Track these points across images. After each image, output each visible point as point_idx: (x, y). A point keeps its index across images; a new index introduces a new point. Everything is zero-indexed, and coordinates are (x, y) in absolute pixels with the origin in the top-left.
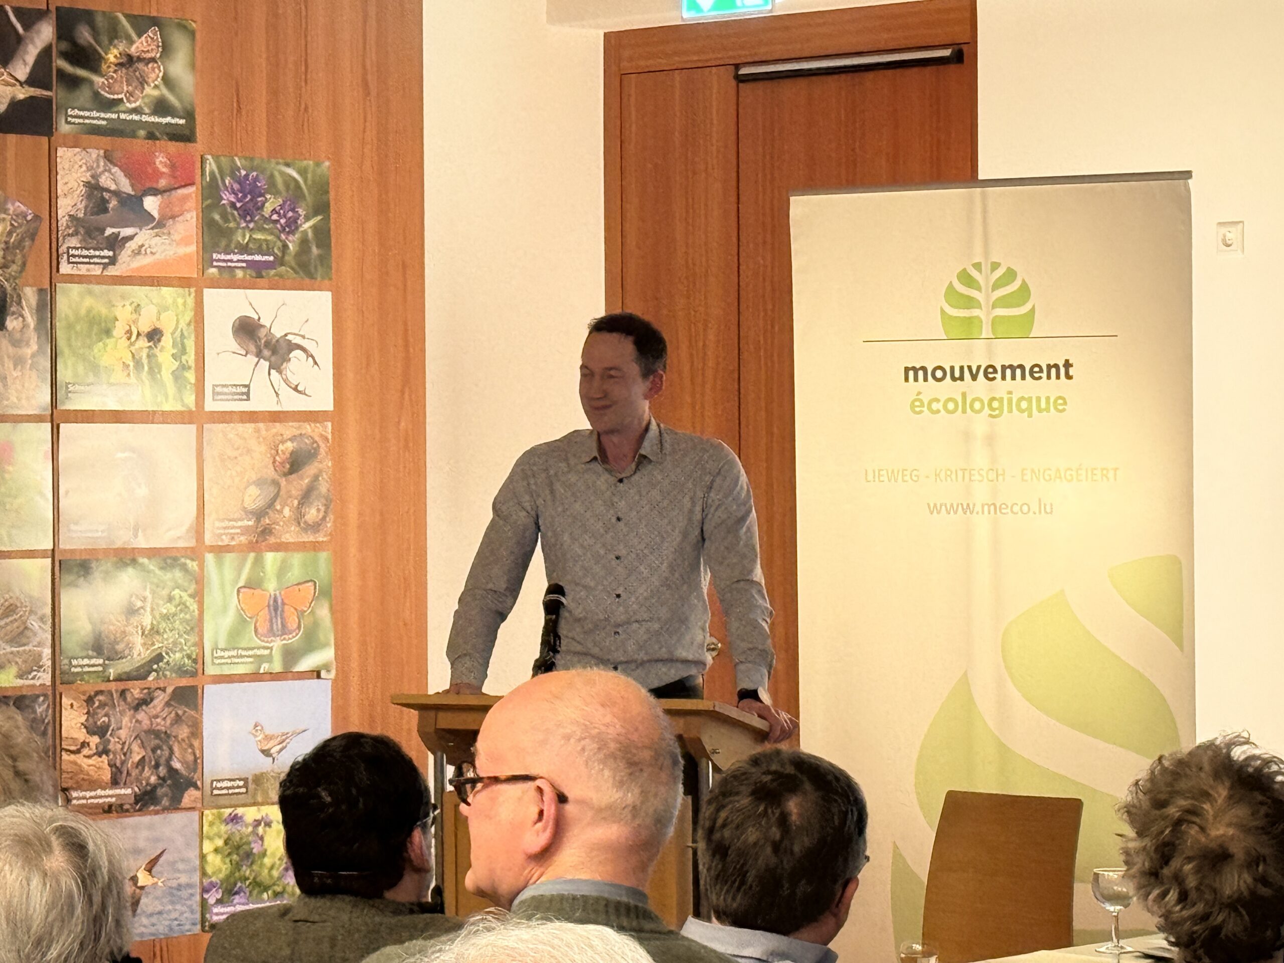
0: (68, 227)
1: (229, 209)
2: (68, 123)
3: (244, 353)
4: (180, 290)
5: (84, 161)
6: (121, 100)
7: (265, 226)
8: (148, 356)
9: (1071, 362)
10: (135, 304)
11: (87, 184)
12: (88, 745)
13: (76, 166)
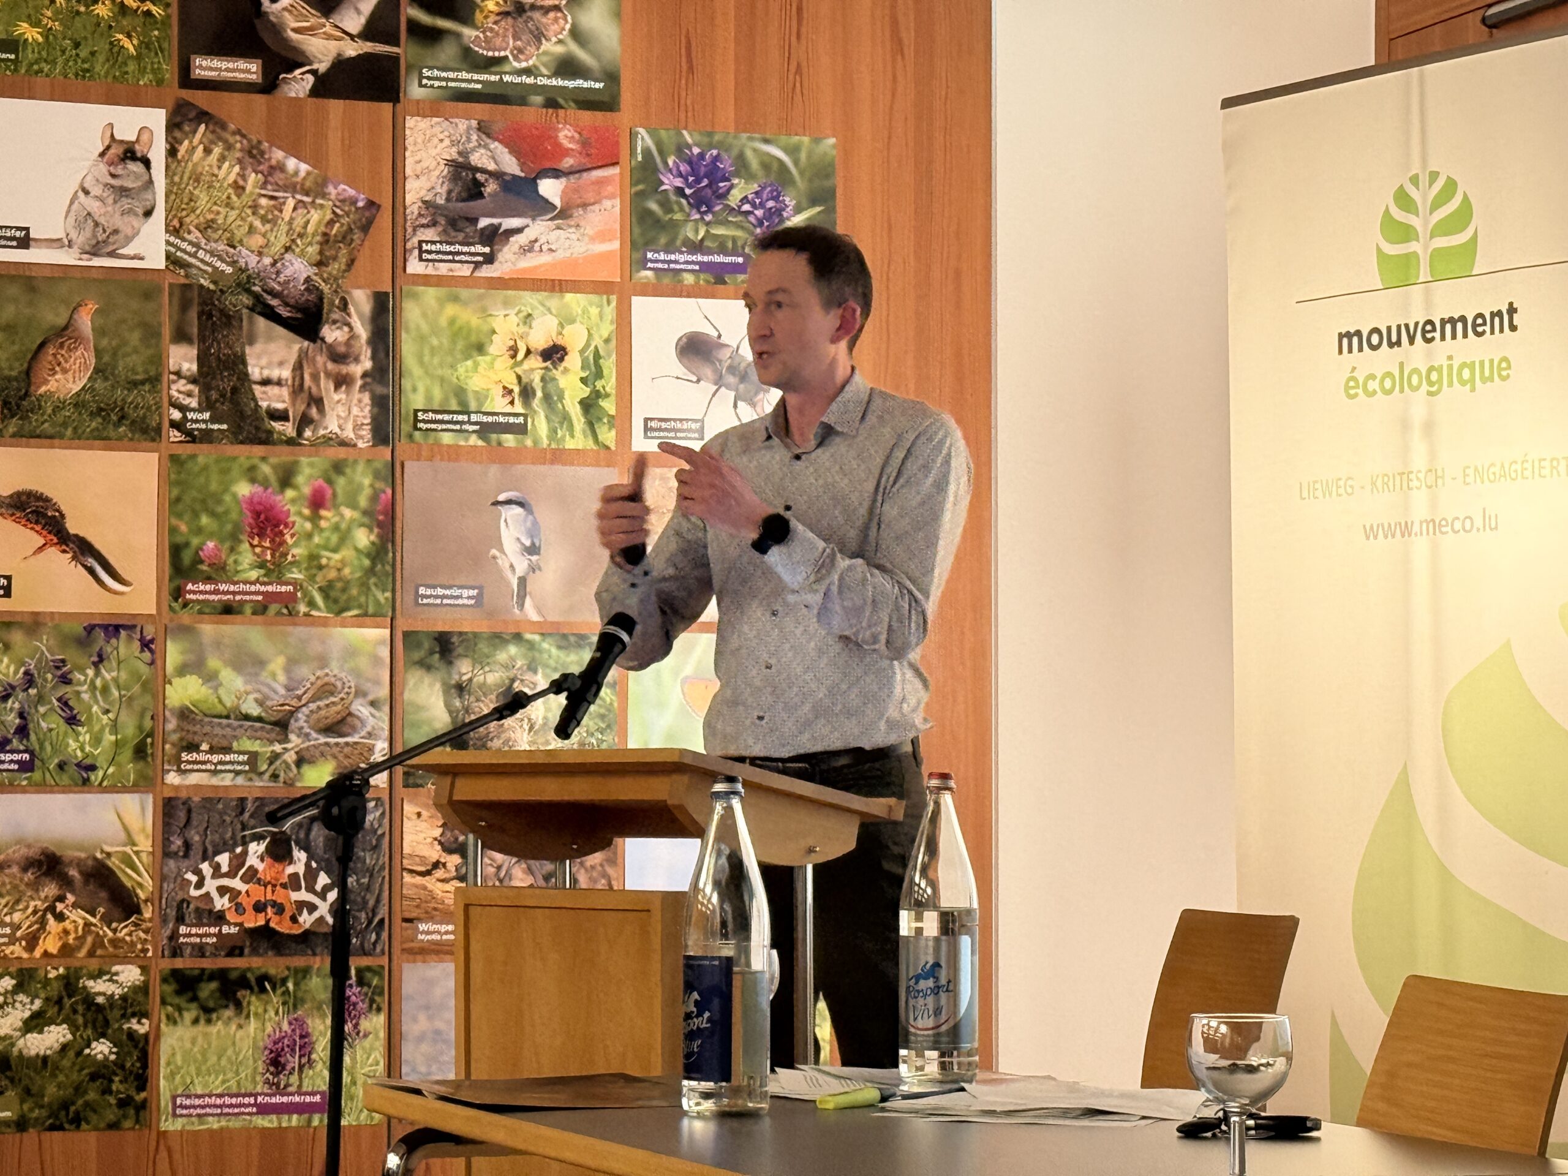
0: (420, 215)
1: (673, 198)
2: (421, 85)
3: (694, 379)
4: (594, 298)
5: (446, 133)
6: (506, 57)
7: (730, 219)
8: (543, 379)
9: (1515, 306)
10: (525, 314)
11: (452, 163)
12: (444, 865)
13: (435, 141)
